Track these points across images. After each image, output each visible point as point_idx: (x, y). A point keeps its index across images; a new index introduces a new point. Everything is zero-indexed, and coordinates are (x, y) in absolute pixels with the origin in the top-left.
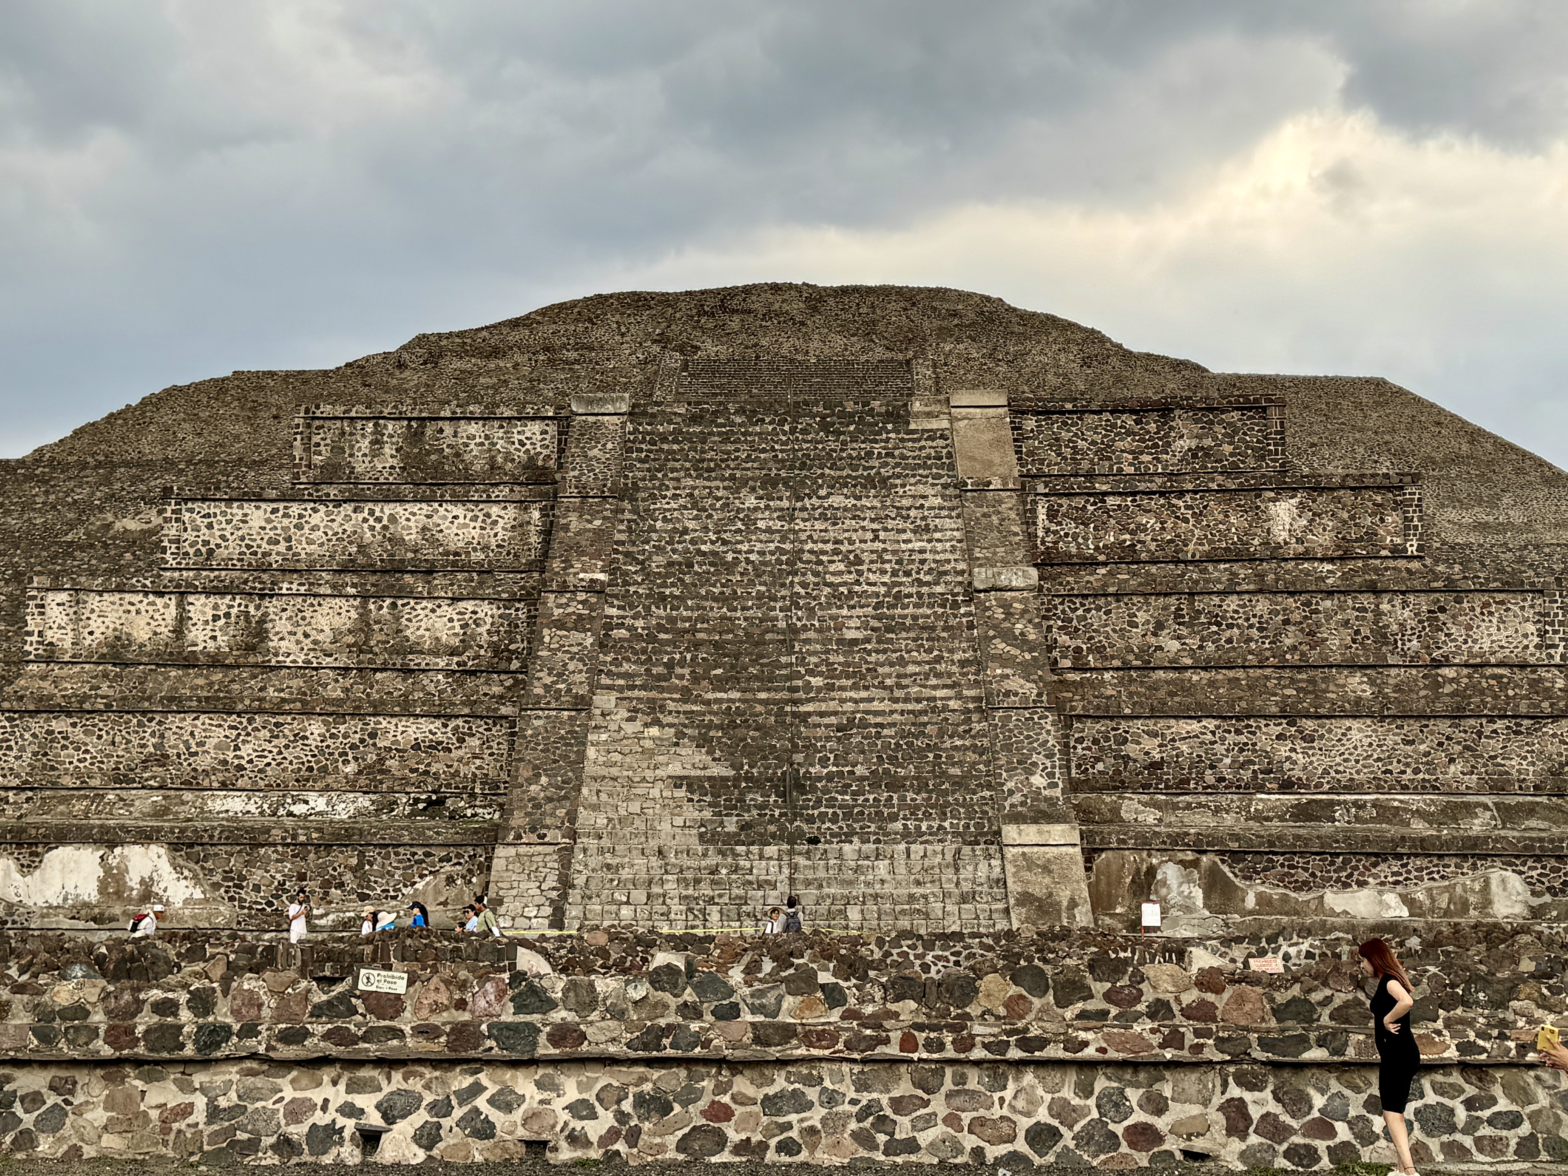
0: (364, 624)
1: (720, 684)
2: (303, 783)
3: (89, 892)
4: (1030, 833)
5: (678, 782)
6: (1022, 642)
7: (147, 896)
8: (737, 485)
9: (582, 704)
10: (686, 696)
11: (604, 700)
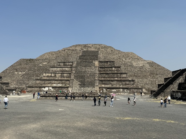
0: (61, 75)
1: (81, 79)
2: (58, 84)
3: (48, 90)
4: (96, 87)
5: (78, 84)
6: (97, 76)
7: (51, 90)
8: (83, 66)
9: (73, 80)
10: (79, 79)
11: (74, 80)
